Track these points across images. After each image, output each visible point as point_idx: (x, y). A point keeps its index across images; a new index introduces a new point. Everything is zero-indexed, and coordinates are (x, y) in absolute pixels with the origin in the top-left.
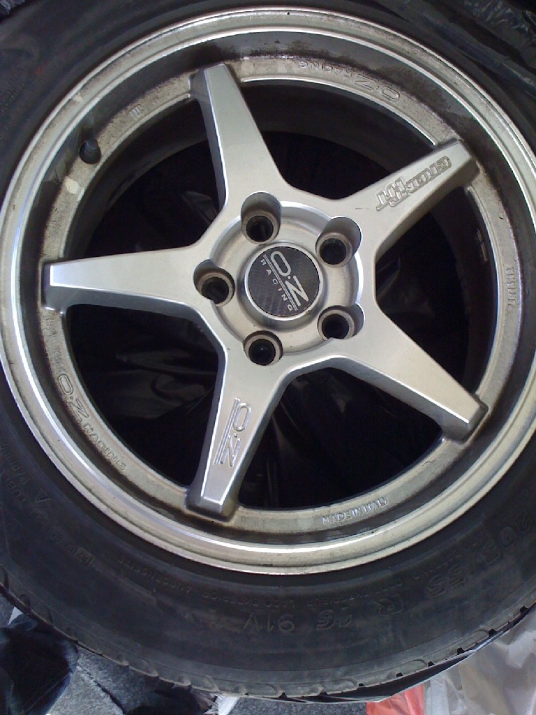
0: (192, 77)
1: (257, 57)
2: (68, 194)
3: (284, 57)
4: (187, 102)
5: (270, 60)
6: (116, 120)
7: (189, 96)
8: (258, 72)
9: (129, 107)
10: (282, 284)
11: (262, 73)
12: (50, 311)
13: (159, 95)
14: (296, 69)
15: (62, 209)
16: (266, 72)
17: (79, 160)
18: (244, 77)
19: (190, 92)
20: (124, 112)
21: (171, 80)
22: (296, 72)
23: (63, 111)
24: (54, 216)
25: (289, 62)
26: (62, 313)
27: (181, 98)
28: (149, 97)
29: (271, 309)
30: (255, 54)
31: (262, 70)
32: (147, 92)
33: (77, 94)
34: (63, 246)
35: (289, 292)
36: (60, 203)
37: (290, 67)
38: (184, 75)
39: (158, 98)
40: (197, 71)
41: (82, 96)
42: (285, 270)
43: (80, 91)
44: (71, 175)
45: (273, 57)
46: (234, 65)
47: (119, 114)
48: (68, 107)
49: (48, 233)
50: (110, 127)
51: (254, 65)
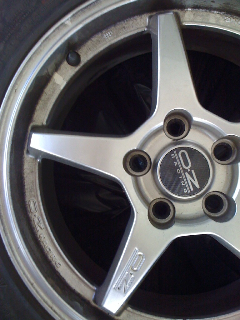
0: (150, 17)
1: (197, 10)
2: (55, 84)
3: (215, 12)
4: (144, 33)
5: (206, 13)
6: (94, 39)
7: (146, 29)
8: (195, 20)
9: (104, 32)
10: (183, 173)
11: (199, 21)
12: (31, 158)
13: (126, 26)
14: (222, 22)
15: (49, 93)
16: (201, 21)
17: (65, 63)
18: (186, 22)
19: (147, 27)
20: (100, 35)
21: (136, 17)
22: (221, 24)
23: (57, 31)
24: (44, 97)
25: (218, 16)
26: (38, 160)
27: (140, 30)
28: (118, 26)
29: (172, 189)
30: (195, 7)
31: (199, 19)
32: (118, 23)
33: (68, 20)
34: (46, 117)
35: (187, 180)
36: (48, 90)
37: (218, 20)
38: (145, 15)
39: (124, 28)
40: (154, 13)
41: (71, 21)
42: (187, 164)
43: (70, 18)
44: (59, 72)
45: (208, 11)
46: (180, 13)
47: (97, 36)
48: (61, 27)
49: (38, 107)
50: (89, 43)
51: (194, 14)
